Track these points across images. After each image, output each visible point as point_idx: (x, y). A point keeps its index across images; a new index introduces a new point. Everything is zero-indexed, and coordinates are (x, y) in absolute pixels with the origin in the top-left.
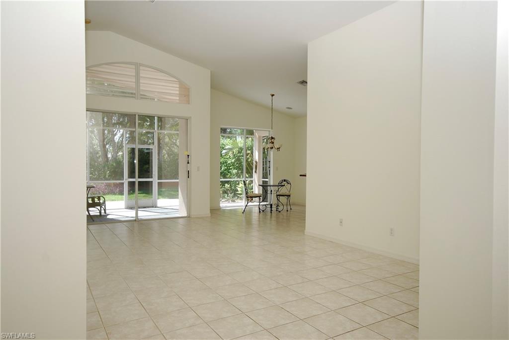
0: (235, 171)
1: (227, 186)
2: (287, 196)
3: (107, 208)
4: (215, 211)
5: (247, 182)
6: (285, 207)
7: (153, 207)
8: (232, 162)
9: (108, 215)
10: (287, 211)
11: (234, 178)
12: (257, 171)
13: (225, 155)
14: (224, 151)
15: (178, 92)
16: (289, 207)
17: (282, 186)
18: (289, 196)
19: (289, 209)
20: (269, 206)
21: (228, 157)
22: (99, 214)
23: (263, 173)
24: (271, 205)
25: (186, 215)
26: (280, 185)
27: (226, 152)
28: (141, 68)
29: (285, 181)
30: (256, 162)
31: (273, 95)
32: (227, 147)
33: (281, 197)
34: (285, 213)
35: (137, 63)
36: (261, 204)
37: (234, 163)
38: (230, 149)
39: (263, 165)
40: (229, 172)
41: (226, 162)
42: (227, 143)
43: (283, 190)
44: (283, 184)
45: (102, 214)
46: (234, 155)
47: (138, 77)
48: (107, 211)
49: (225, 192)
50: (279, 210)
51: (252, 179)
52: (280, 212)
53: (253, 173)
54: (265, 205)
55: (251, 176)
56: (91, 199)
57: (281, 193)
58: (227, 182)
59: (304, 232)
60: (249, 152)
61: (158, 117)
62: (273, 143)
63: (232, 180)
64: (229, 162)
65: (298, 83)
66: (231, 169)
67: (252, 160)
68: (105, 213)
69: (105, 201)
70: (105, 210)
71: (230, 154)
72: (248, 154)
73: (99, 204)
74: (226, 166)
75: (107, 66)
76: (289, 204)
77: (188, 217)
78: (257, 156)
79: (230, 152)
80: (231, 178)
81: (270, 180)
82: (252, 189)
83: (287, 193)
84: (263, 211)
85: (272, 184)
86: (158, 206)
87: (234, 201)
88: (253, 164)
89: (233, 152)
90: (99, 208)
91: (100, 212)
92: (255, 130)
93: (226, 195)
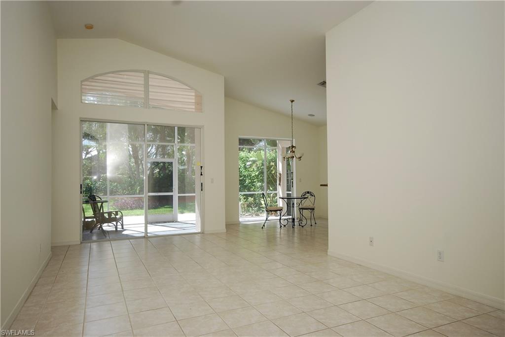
0: (259, 184)
1: (251, 199)
2: (311, 209)
3: (124, 224)
4: (232, 226)
5: (272, 195)
6: (309, 222)
7: (173, 222)
8: (256, 175)
9: (125, 230)
10: (311, 225)
11: (259, 191)
12: (281, 183)
13: (250, 167)
14: (248, 163)
15: (194, 101)
16: (313, 222)
17: (305, 198)
18: (313, 209)
19: (313, 223)
20: (291, 220)
21: (252, 169)
22: (115, 230)
23: (287, 186)
24: (294, 219)
25: (200, 231)
26: (303, 197)
27: (251, 164)
28: (150, 76)
29: (308, 193)
30: (280, 174)
31: (292, 101)
32: (251, 159)
33: (304, 210)
34: (308, 228)
35: (146, 71)
36: (283, 218)
37: (258, 175)
38: (254, 162)
39: (288, 177)
40: (253, 185)
41: (250, 175)
42: (251, 155)
43: (307, 203)
44: (306, 196)
45: (118, 229)
46: (258, 168)
47: (147, 86)
48: (124, 227)
49: (249, 206)
50: (303, 225)
51: (275, 192)
52: (303, 226)
53: (277, 185)
54: (287, 219)
55: (275, 189)
56: (107, 214)
57: (304, 206)
58: (252, 196)
59: (327, 252)
60: (272, 164)
61: (179, 128)
62: (294, 152)
63: (256, 193)
64: (253, 175)
65: (318, 84)
66: (255, 182)
67: (276, 172)
68: (123, 228)
69: (122, 216)
70: (122, 225)
71: (254, 167)
72: (272, 166)
73: (115, 220)
74: (250, 179)
75: (113, 75)
76: (313, 218)
77: (202, 233)
78: (280, 167)
79: (254, 165)
80: (255, 191)
81: (293, 193)
82: (277, 202)
83: (311, 206)
84: (285, 226)
85: (295, 196)
86: (179, 220)
87: (257, 215)
88: (276, 176)
89: (257, 165)
90: (115, 223)
91: (116, 228)
92: (279, 140)
93: (251, 209)
